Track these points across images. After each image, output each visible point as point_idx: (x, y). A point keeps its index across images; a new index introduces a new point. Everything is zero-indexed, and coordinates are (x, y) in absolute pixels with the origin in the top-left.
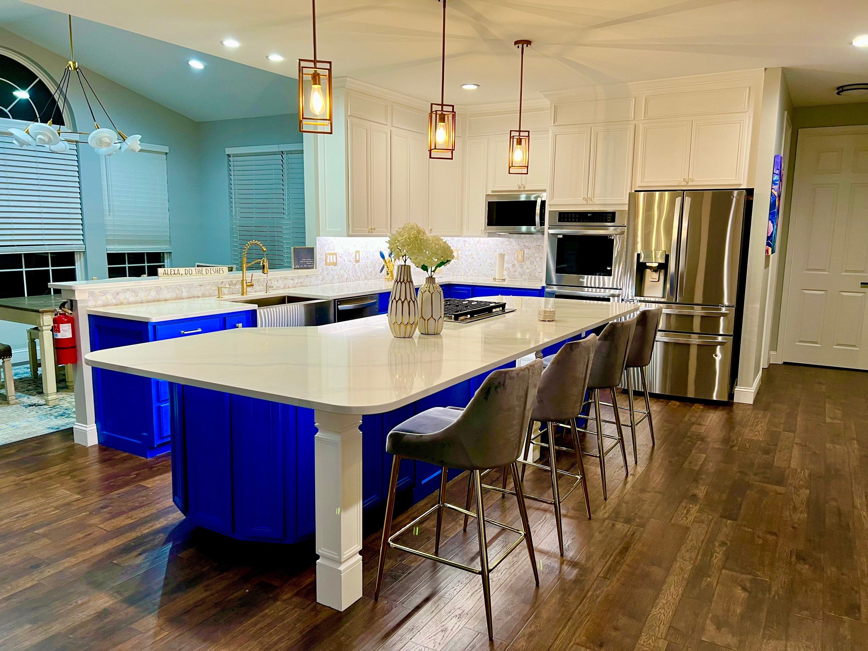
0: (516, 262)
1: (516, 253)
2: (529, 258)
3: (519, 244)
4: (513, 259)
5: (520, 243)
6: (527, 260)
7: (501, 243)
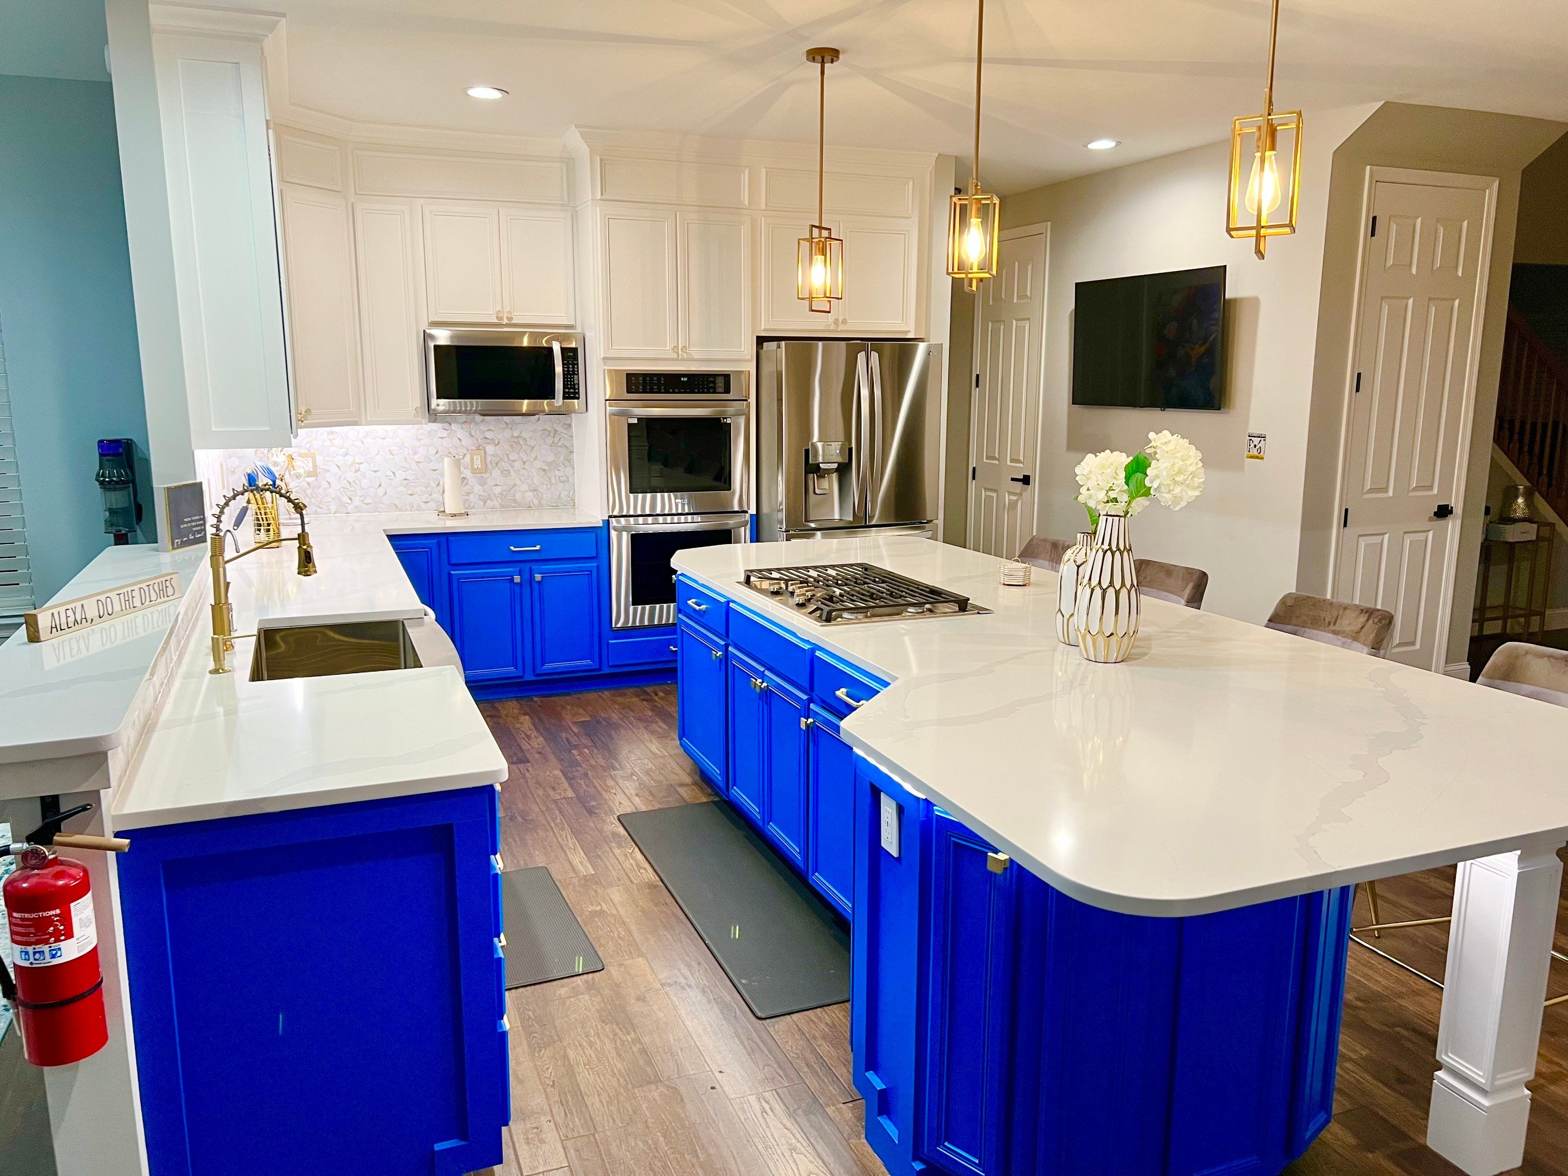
0: (468, 473)
1: (468, 455)
6: (493, 468)
7: (428, 435)
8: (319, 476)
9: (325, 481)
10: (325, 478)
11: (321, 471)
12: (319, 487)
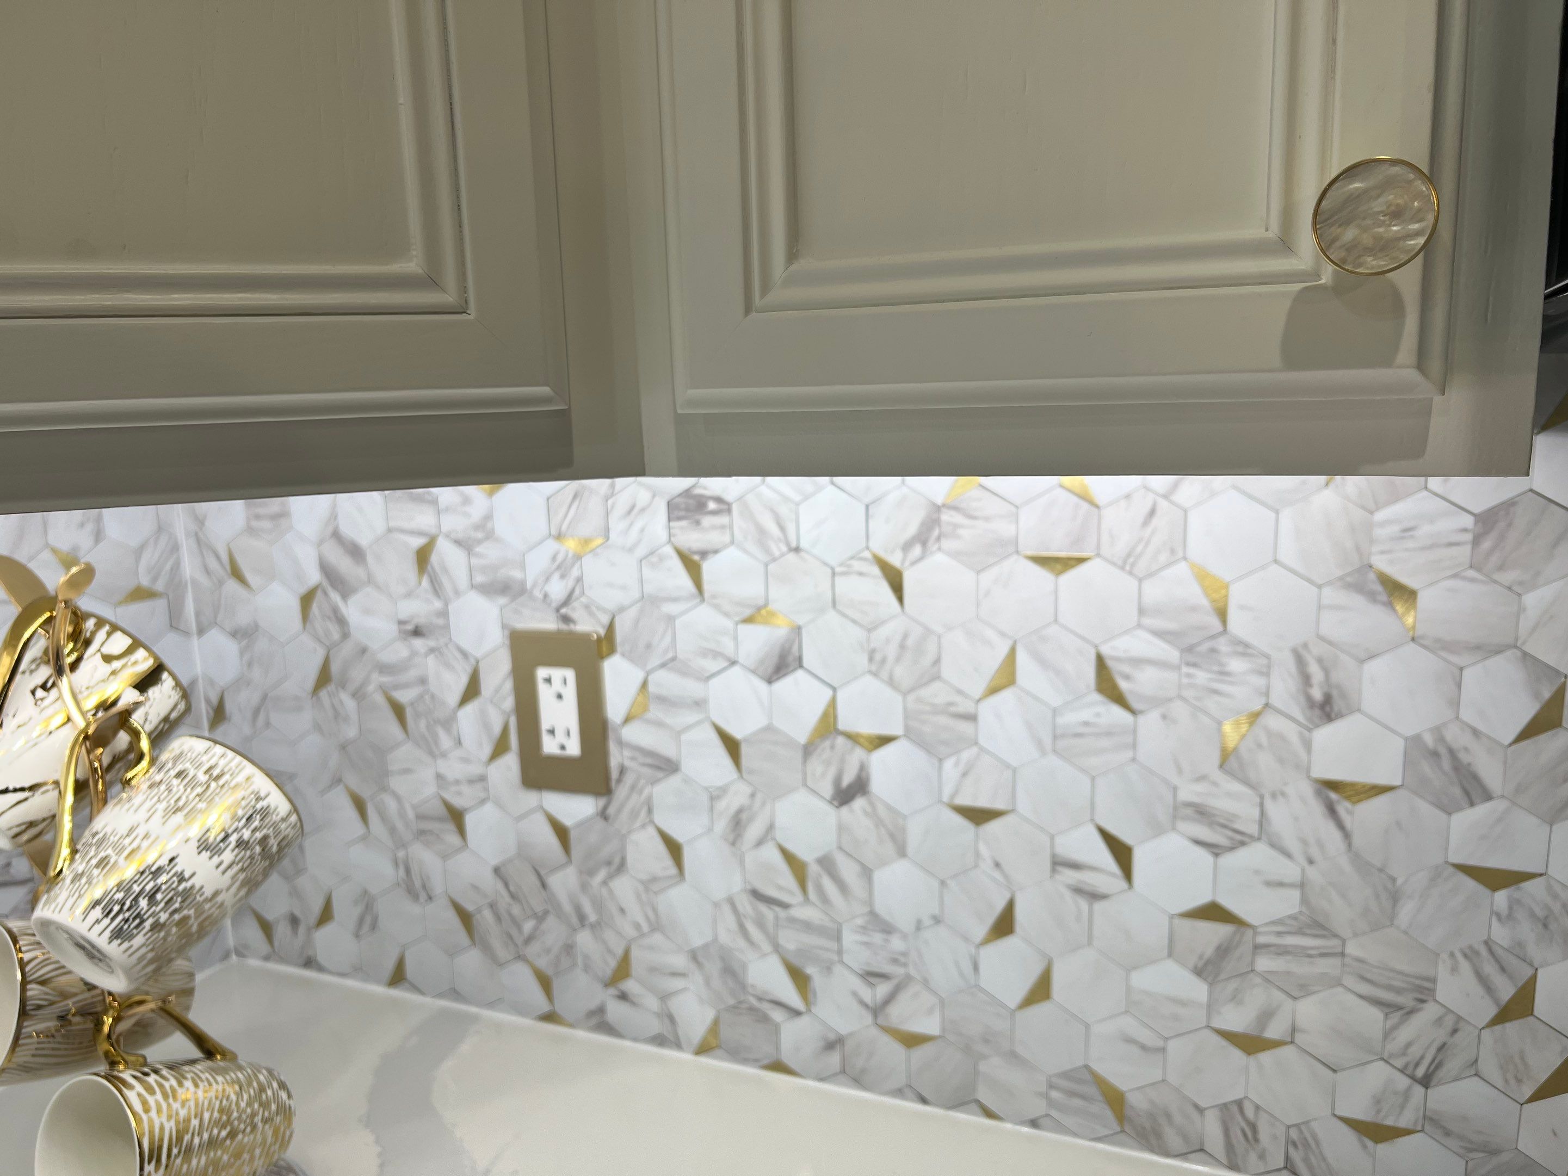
7: (1476, 541)
8: (621, 792)
9: (651, 831)
10: (650, 811)
11: (627, 763)
12: (617, 861)
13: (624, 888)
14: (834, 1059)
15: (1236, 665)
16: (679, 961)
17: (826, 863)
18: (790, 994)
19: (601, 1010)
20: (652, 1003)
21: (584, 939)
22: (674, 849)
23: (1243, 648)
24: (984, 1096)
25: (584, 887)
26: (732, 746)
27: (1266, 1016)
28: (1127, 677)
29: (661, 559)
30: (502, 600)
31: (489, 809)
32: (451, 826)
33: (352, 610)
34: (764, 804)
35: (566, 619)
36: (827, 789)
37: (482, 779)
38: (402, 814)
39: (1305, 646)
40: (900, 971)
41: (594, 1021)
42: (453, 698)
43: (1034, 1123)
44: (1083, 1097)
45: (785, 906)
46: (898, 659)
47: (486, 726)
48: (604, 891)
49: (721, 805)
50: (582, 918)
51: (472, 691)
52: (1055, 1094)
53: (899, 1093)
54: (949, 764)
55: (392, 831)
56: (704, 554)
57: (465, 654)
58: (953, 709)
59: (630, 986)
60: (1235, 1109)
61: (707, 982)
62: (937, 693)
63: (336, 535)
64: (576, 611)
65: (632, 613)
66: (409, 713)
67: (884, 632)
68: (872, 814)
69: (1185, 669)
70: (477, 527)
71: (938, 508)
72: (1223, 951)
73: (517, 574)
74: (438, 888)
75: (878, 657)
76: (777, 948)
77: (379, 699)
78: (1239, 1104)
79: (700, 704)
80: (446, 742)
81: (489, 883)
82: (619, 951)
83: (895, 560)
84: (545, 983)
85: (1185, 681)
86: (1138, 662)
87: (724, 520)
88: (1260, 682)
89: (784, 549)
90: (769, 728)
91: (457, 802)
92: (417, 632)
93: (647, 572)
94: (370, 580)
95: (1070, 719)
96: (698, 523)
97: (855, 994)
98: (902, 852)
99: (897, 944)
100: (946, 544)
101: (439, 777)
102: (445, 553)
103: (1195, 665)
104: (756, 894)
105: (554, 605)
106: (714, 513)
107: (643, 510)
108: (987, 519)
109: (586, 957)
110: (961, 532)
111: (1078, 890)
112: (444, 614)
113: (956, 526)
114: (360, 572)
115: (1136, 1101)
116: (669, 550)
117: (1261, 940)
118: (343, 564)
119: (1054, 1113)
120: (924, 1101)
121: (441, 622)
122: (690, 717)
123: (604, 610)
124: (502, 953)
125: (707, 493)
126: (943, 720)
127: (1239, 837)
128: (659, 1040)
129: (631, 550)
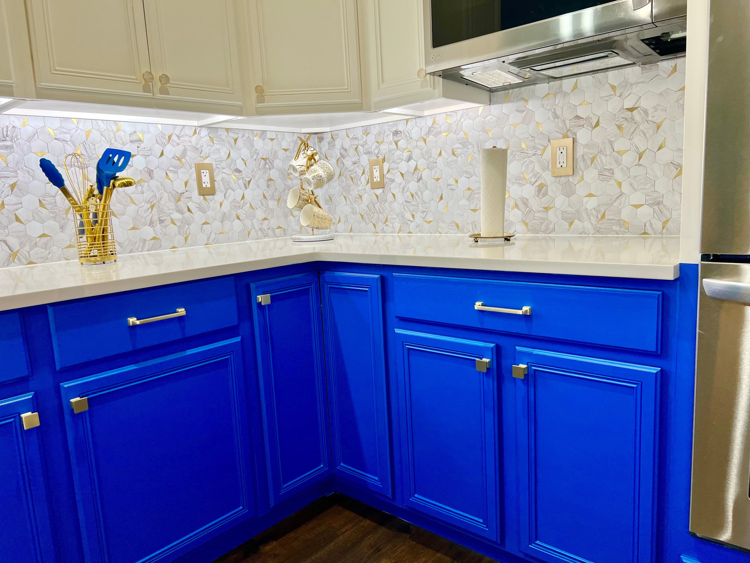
0: (547, 177)
1: (549, 149)
2: (593, 160)
3: (556, 116)
4: (538, 169)
5: (559, 112)
6: (587, 167)
7: (497, 122)
8: (386, 187)
9: (391, 193)
10: (390, 189)
11: (387, 181)
12: (385, 200)
13: (387, 204)
14: (418, 228)
15: (470, 147)
16: (395, 216)
17: (416, 193)
18: (412, 219)
19: (383, 229)
20: (391, 225)
21: (381, 216)
22: (394, 195)
23: (471, 144)
24: (439, 230)
25: (380, 206)
26: (402, 175)
27: (476, 205)
28: (456, 151)
29: (392, 143)
30: (368, 155)
31: (366, 195)
32: (360, 199)
33: (345, 161)
34: (407, 184)
35: (378, 157)
36: (416, 180)
37: (365, 189)
38: (352, 199)
39: (478, 142)
40: (427, 210)
41: (382, 231)
42: (360, 175)
43: (446, 233)
44: (453, 226)
45: (411, 202)
46: (426, 155)
47: (365, 178)
48: (384, 206)
49: (401, 186)
50: (380, 212)
51: (363, 173)
52: (449, 227)
53: (427, 233)
54: (433, 171)
55: (351, 202)
56: (398, 141)
57: (362, 166)
58: (433, 162)
59: (387, 223)
60: (473, 222)
61: (399, 219)
62: (431, 159)
63: (343, 147)
64: (379, 155)
65: (388, 154)
66: (353, 178)
67: (424, 150)
68: (423, 183)
69: (463, 149)
70: (365, 142)
71: (430, 128)
72: (470, 195)
73: (371, 150)
74: (358, 212)
75: (423, 155)
76: (409, 210)
77: (349, 177)
78: (474, 221)
79: (398, 168)
80: (359, 183)
81: (366, 208)
82: (386, 217)
83: (425, 137)
84: (375, 226)
85: (463, 150)
86: (457, 148)
87: (401, 135)
88: (473, 149)
89: (409, 138)
90: (408, 171)
91: (361, 194)
92: (355, 164)
93: (390, 146)
94: (348, 155)
95: (449, 160)
96: (397, 136)
97: (421, 216)
98: (427, 189)
99: (426, 205)
100: (432, 133)
101: (358, 190)
102: (360, 148)
103: (464, 148)
104: (406, 201)
105: (376, 154)
106: (399, 134)
107: (389, 135)
108: (437, 128)
109: (381, 219)
110: (434, 131)
111: (451, 189)
112: (359, 159)
113: (433, 130)
114: (346, 154)
115: (460, 225)
116: (393, 141)
117: (475, 192)
118: (343, 152)
119: (449, 230)
120: (431, 233)
121: (359, 161)
122: (396, 171)
123: (384, 154)
124: (368, 222)
125: (399, 130)
126: (432, 164)
127: (471, 175)
128: (392, 232)
129: (387, 142)
